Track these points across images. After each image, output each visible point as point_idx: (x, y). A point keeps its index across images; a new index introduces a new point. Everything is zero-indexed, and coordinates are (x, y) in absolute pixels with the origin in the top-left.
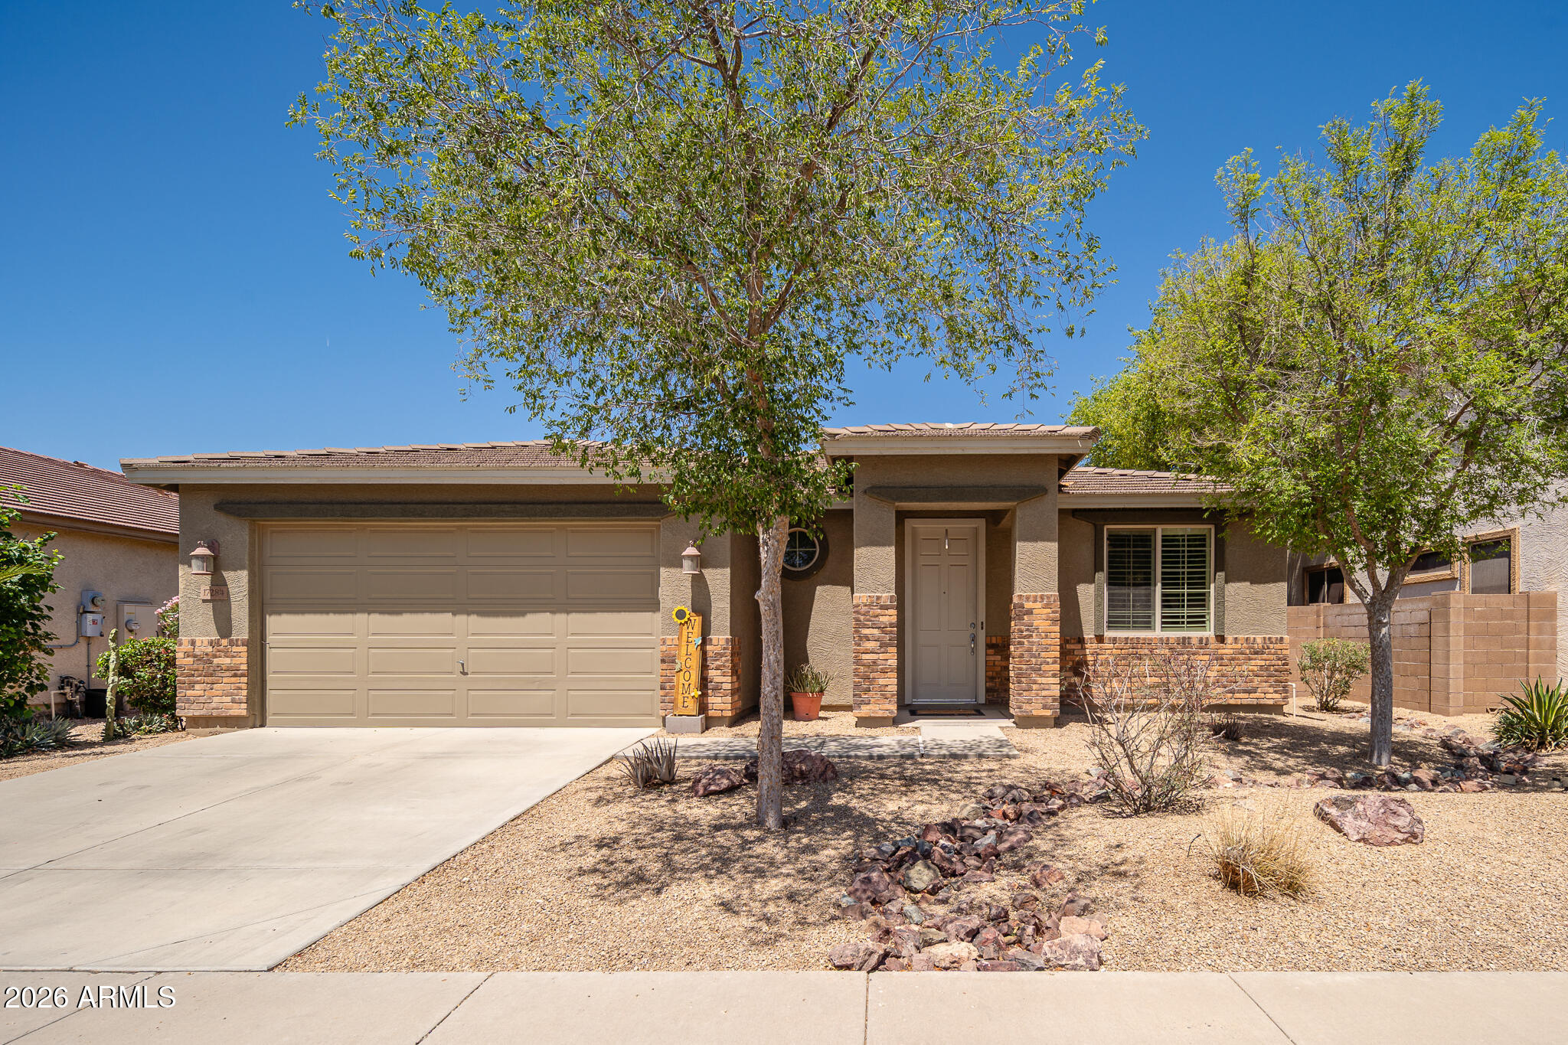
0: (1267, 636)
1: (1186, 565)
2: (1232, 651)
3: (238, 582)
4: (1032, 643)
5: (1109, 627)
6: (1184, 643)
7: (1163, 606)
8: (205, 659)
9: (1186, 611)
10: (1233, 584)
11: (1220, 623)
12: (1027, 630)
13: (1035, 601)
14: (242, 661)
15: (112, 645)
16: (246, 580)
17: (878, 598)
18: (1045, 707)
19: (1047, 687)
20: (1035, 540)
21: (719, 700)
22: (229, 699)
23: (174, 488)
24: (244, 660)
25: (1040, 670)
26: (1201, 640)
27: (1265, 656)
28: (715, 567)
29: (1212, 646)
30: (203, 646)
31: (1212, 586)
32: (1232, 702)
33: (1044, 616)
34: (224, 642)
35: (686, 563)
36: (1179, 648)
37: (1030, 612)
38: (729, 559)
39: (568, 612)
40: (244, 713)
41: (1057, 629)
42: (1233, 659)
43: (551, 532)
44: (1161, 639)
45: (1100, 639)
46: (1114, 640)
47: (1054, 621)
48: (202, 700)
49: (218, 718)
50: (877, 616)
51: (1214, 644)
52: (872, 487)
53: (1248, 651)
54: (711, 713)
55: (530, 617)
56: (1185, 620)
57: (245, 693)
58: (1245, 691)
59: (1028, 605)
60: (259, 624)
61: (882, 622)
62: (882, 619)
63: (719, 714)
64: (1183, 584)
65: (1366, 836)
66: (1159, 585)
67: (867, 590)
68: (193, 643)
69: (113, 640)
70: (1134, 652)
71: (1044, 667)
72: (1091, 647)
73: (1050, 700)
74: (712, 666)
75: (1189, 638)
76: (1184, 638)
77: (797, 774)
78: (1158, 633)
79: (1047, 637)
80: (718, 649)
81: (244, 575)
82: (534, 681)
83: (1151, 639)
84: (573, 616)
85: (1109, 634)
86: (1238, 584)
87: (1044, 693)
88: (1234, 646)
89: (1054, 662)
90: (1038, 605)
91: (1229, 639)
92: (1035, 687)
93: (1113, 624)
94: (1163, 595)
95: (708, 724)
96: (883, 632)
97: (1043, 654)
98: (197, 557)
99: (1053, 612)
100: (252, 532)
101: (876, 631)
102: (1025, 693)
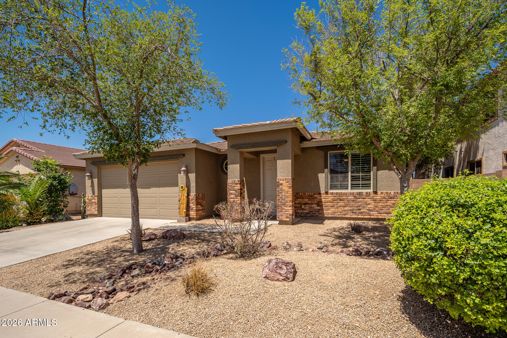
0: (396, 191)
1: (361, 165)
2: (380, 197)
3: (96, 181)
4: (282, 195)
5: (331, 189)
6: (360, 194)
7: (352, 181)
8: (90, 200)
9: (361, 182)
10: (381, 171)
11: (376, 186)
12: (281, 191)
13: (283, 181)
14: (96, 201)
15: (83, 197)
16: (97, 181)
17: (235, 181)
18: (287, 218)
19: (287, 210)
20: (283, 159)
21: (193, 213)
22: (94, 210)
23: (85, 159)
24: (97, 200)
25: (285, 204)
26: (367, 193)
27: (395, 199)
28: (191, 173)
29: (371, 195)
30: (90, 198)
31: (372, 172)
32: (380, 217)
33: (286, 186)
34: (93, 196)
35: (182, 172)
36: (358, 196)
37: (281, 184)
38: (195, 171)
39: (159, 187)
40: (97, 213)
41: (291, 190)
42: (381, 201)
43: (156, 165)
44: (351, 193)
45: (327, 193)
46: (332, 193)
47: (290, 187)
48: (90, 210)
49: (93, 214)
50: (234, 187)
51: (372, 195)
52: (233, 145)
53: (387, 197)
54: (191, 216)
55: (151, 189)
56: (361, 185)
57: (97, 208)
58: (386, 213)
59: (281, 182)
60: (100, 192)
61: (236, 189)
62: (236, 188)
63: (192, 217)
64: (360, 172)
65: (267, 276)
66: (350, 173)
67: (231, 179)
68: (88, 196)
69: (83, 196)
70: (340, 198)
71: (287, 204)
72: (323, 196)
73: (289, 215)
74: (191, 203)
75: (362, 192)
76: (360, 193)
77: (172, 236)
78: (349, 191)
79: (287, 193)
80: (192, 197)
81: (96, 179)
82: (153, 206)
83: (347, 193)
84: (161, 188)
85: (330, 191)
86: (383, 171)
87: (286, 213)
88: (381, 195)
89: (290, 202)
90: (284, 182)
91: (379, 192)
92: (283, 210)
93: (332, 188)
94: (352, 176)
95: (190, 219)
96: (236, 192)
97: (286, 199)
98: (87, 176)
99: (289, 184)
100: (98, 169)
101: (234, 192)
102: (280, 213)
